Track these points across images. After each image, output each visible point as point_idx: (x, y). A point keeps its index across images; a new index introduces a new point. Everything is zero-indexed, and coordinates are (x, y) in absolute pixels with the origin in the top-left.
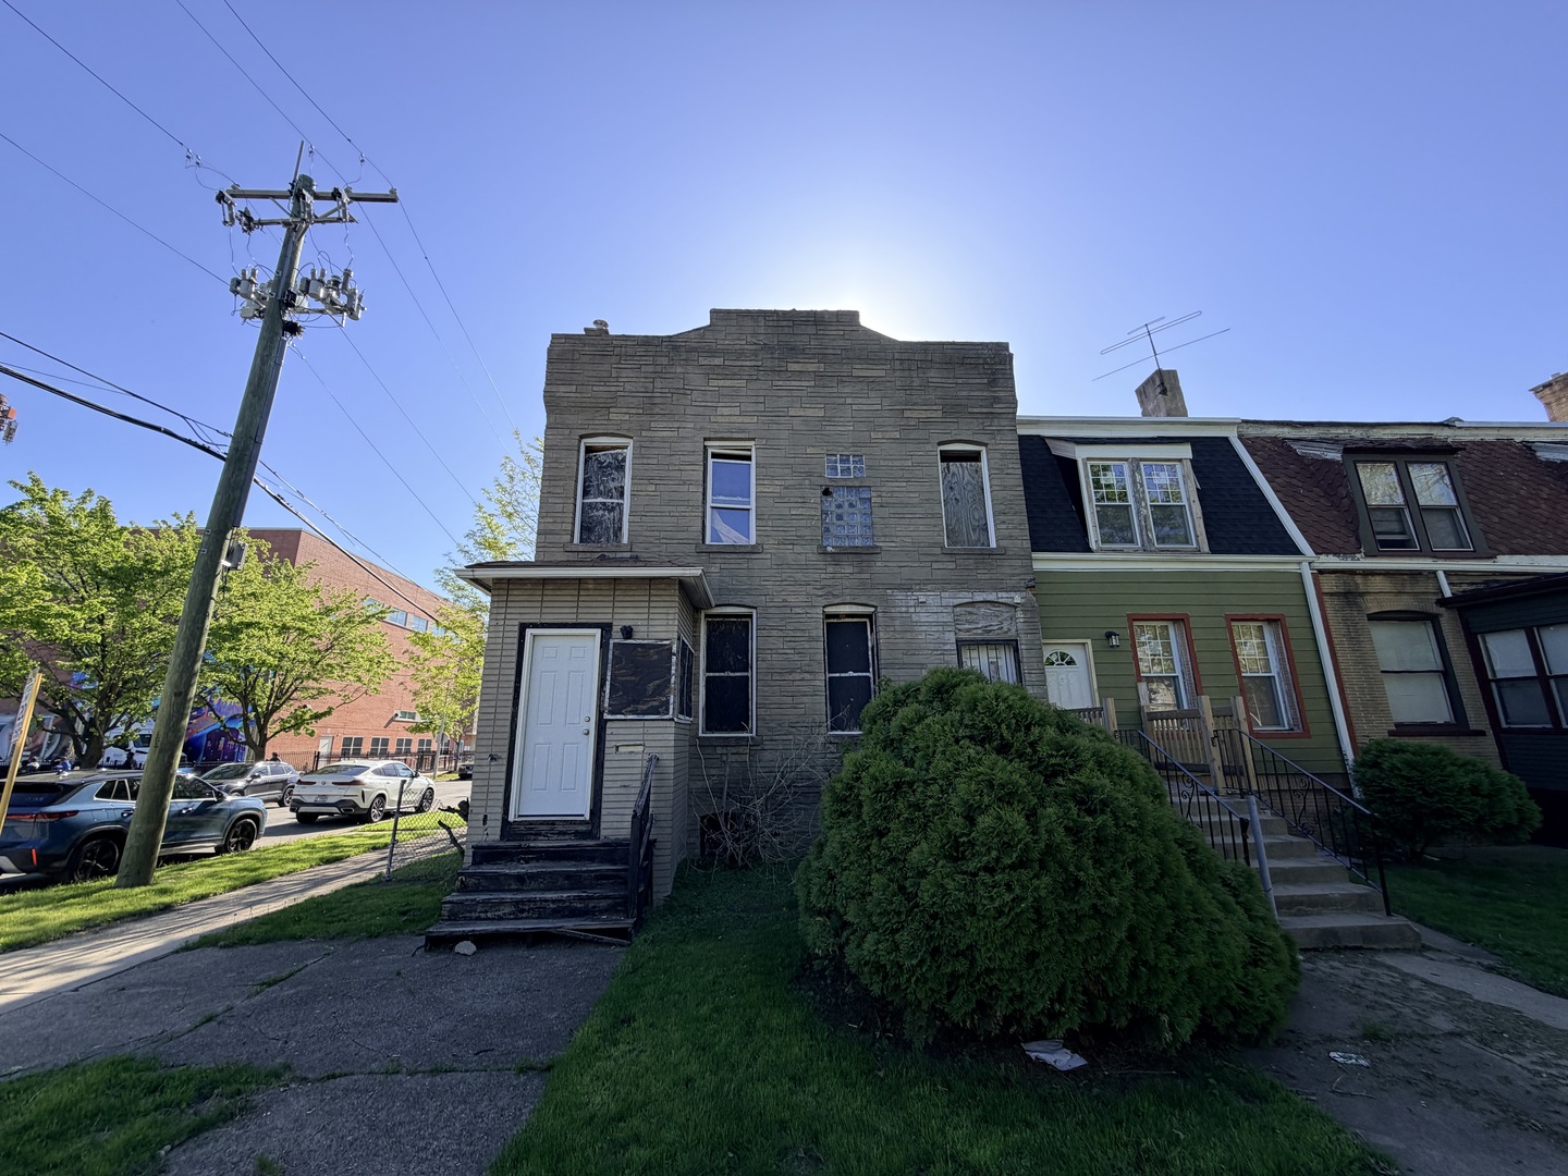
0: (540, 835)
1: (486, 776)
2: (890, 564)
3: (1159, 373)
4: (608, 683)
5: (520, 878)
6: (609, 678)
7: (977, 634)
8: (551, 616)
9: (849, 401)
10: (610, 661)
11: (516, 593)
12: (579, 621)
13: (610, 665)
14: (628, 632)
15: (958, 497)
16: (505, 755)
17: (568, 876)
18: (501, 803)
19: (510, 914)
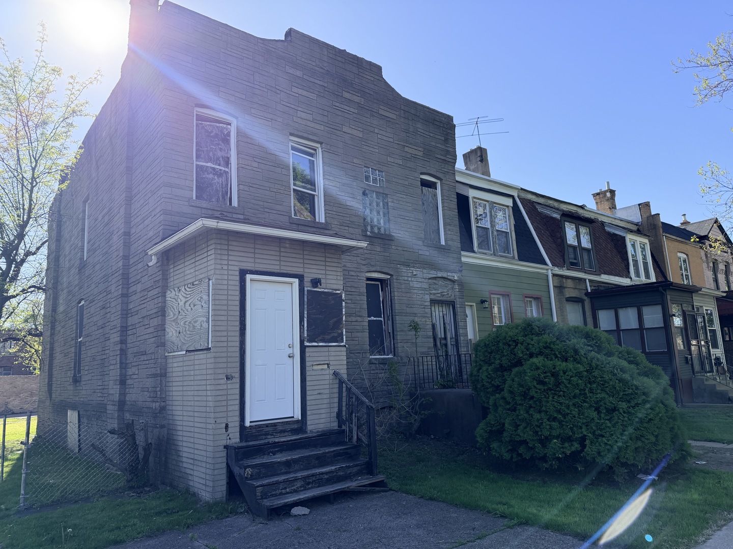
0: (268, 434)
1: (224, 392)
2: (399, 248)
3: (480, 148)
4: (305, 319)
5: (288, 464)
6: (306, 316)
7: (438, 297)
8: (262, 266)
9: (376, 131)
10: (306, 303)
11: (234, 243)
12: (282, 271)
13: (306, 306)
14: (316, 282)
15: (426, 210)
16: (237, 375)
17: (318, 457)
18: (238, 413)
19: (301, 487)
